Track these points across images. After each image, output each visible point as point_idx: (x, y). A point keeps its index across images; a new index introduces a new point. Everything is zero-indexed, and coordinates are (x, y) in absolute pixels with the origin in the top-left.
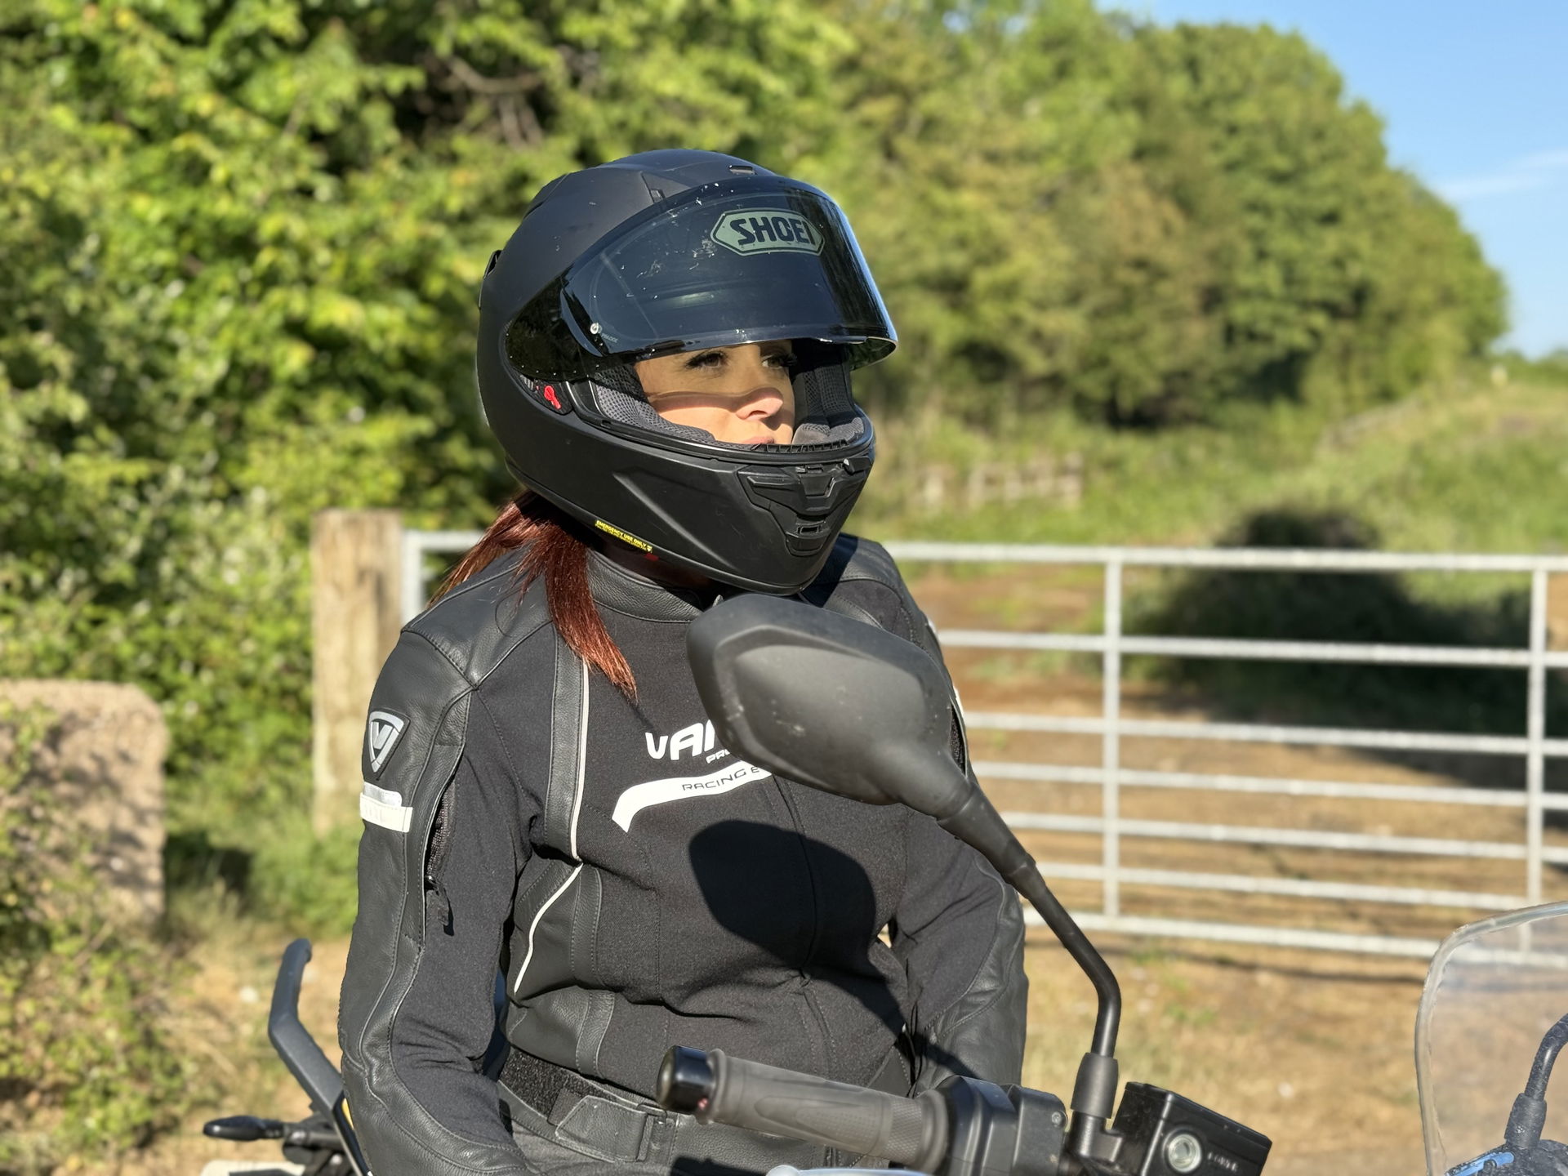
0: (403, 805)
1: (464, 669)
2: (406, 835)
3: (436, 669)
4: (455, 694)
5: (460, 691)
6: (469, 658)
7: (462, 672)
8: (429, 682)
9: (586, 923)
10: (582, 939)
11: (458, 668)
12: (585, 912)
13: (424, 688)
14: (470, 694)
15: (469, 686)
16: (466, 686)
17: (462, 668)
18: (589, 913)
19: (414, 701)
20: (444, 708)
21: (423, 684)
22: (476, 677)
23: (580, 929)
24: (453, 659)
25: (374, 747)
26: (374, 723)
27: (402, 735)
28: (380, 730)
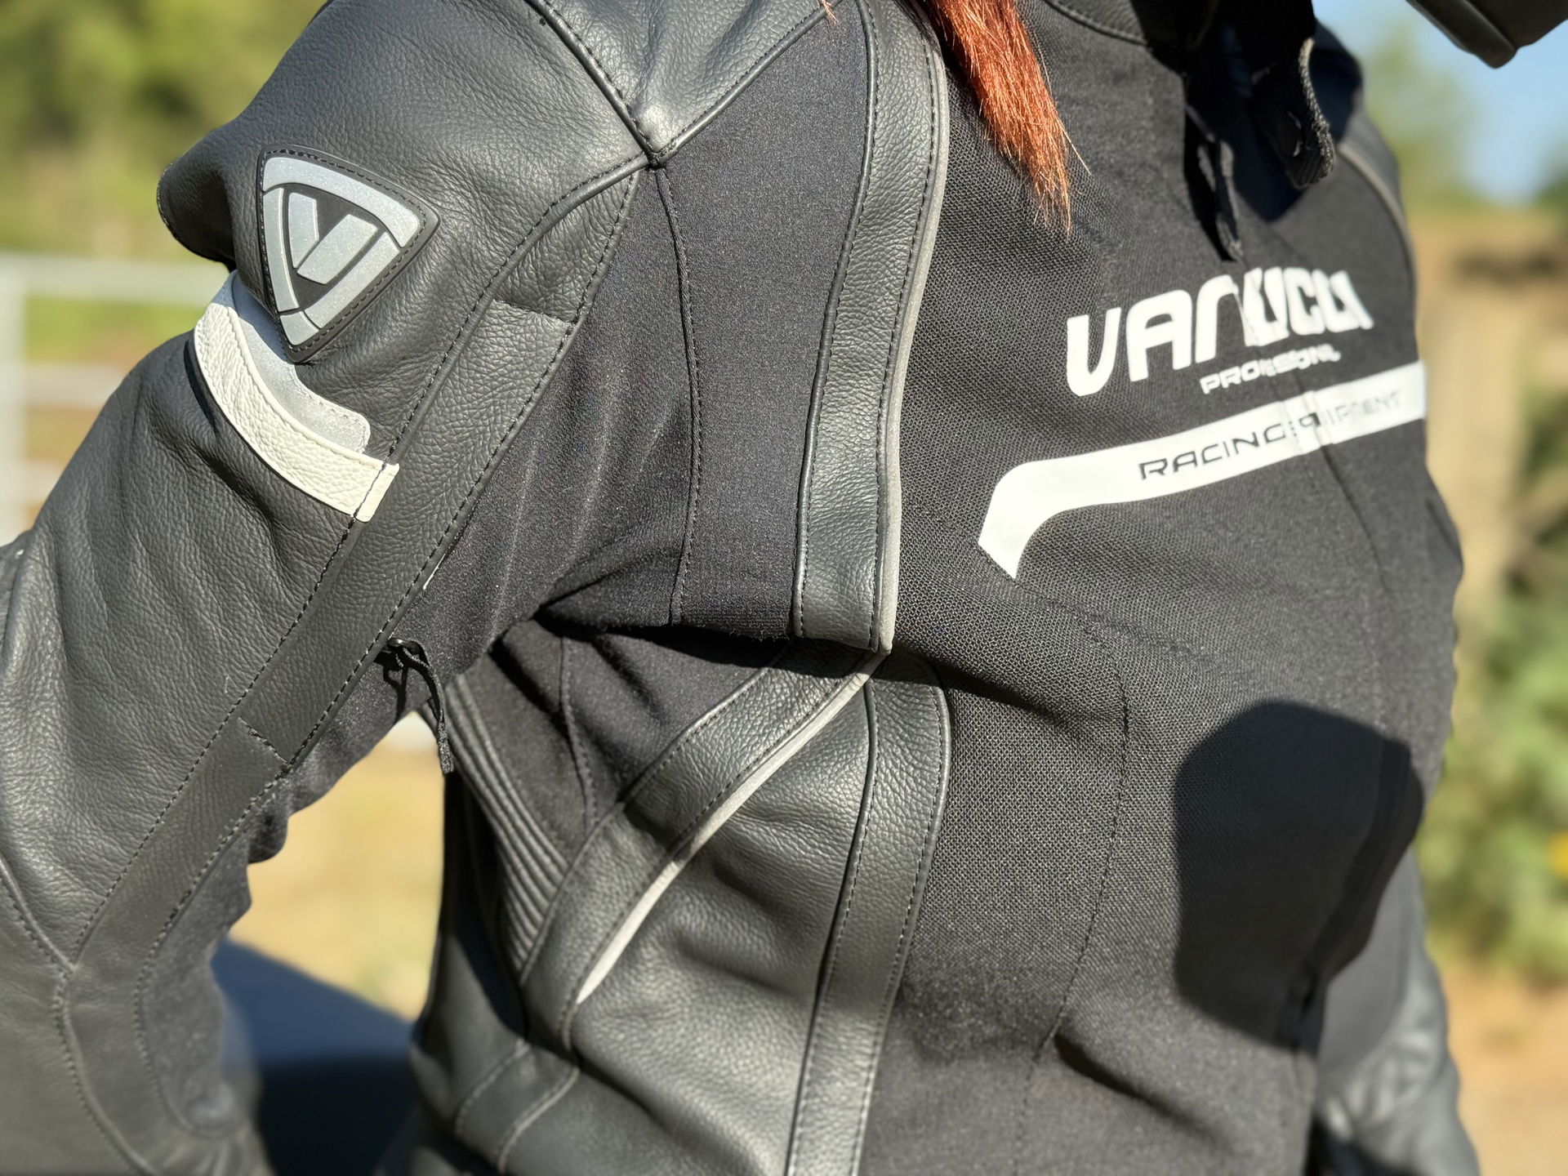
3: (540, 80)
4: (593, 167)
5: (608, 162)
6: (645, 65)
7: (622, 105)
8: (512, 116)
9: (904, 812)
10: (887, 857)
11: (613, 91)
12: (900, 784)
13: (494, 130)
14: (636, 175)
15: (638, 150)
16: (630, 150)
17: (624, 92)
18: (913, 784)
19: (455, 162)
20: (554, 204)
21: (490, 117)
22: (661, 126)
23: (883, 829)
24: (597, 61)
25: (293, 271)
26: (294, 197)
27: (410, 255)
28: (326, 226)
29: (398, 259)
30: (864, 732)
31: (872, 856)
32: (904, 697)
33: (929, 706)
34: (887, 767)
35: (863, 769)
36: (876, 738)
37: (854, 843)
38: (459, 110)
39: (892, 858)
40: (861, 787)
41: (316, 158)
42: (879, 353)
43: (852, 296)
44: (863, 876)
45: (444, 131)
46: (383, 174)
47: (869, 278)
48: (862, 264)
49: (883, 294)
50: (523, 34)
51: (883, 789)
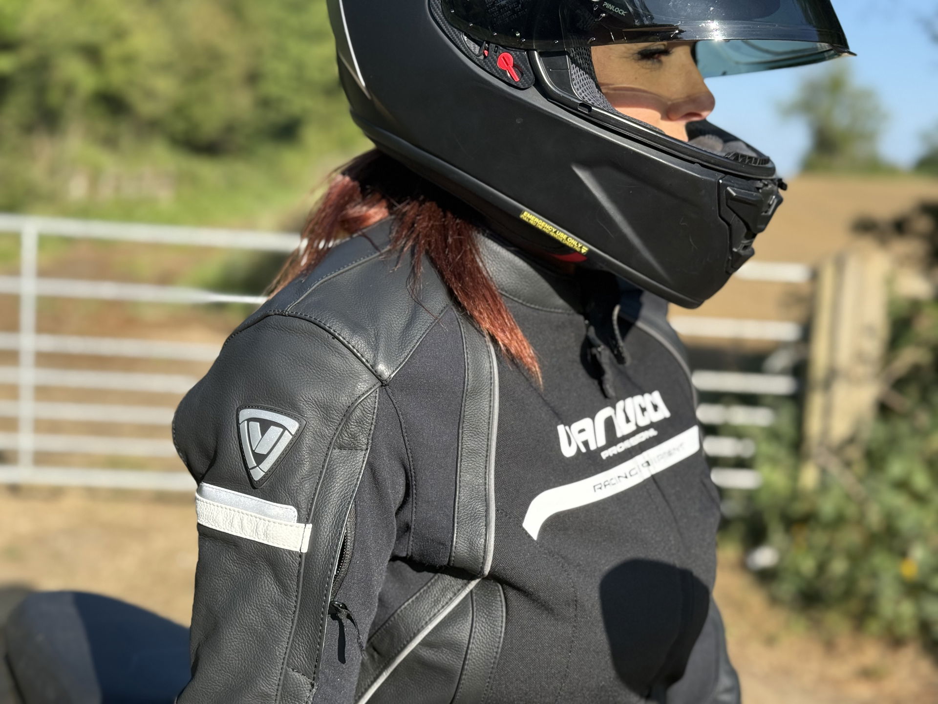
0: (299, 520)
1: (371, 362)
2: (304, 557)
3: (336, 361)
4: (361, 390)
5: (367, 387)
6: (375, 349)
7: (369, 365)
8: (327, 377)
9: (486, 645)
10: (478, 664)
11: (364, 361)
12: (484, 634)
13: (321, 383)
14: (378, 390)
15: (377, 381)
16: (374, 381)
17: (369, 360)
18: (490, 634)
19: (309, 399)
20: (349, 407)
21: (319, 378)
22: (385, 371)
23: (477, 653)
24: (357, 350)
25: (253, 451)
26: (251, 423)
27: (296, 438)
28: (263, 432)
29: (292, 440)
30: (470, 611)
31: (472, 664)
32: (487, 597)
33: (497, 601)
34: (479, 626)
35: (469, 627)
36: (475, 614)
37: (465, 658)
38: (307, 378)
39: (481, 665)
40: (468, 634)
41: (258, 407)
42: (483, 447)
43: (468, 424)
44: (469, 672)
45: (302, 388)
46: (283, 408)
47: (475, 416)
48: (470, 411)
49: (482, 423)
50: (326, 344)
51: (478, 636)
